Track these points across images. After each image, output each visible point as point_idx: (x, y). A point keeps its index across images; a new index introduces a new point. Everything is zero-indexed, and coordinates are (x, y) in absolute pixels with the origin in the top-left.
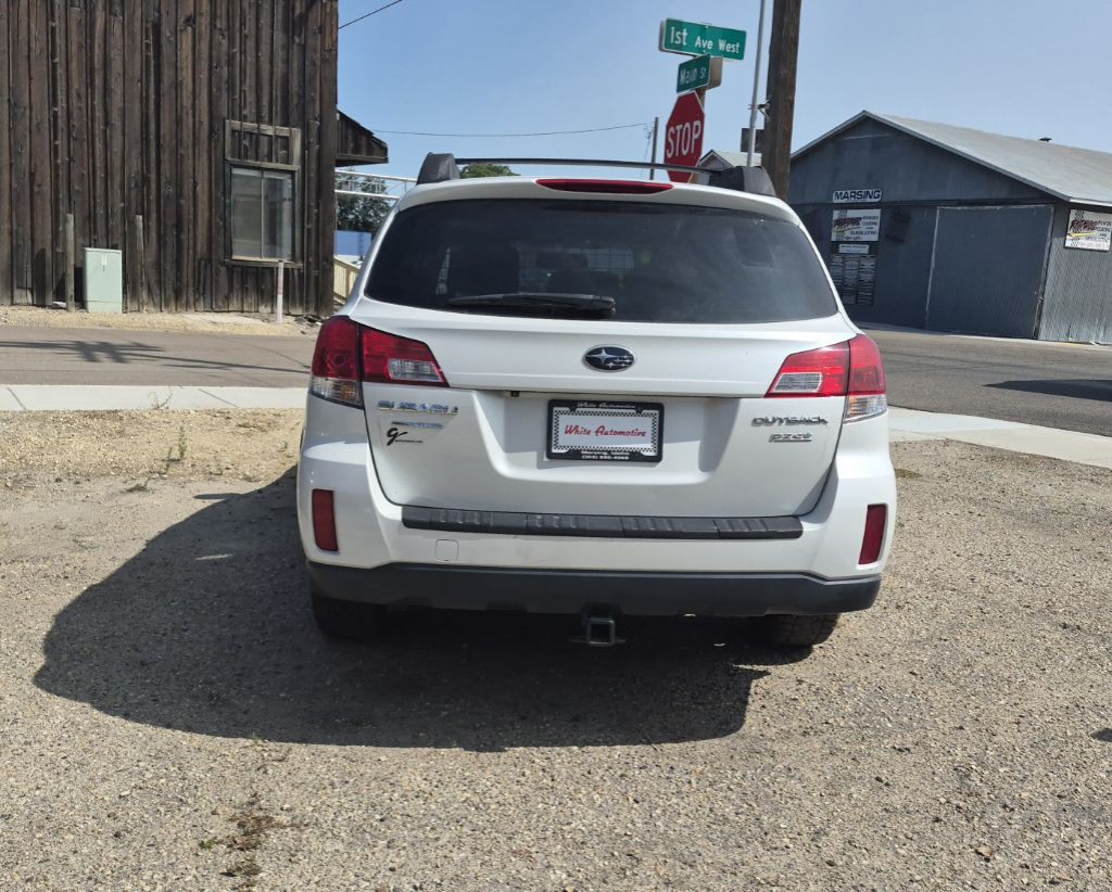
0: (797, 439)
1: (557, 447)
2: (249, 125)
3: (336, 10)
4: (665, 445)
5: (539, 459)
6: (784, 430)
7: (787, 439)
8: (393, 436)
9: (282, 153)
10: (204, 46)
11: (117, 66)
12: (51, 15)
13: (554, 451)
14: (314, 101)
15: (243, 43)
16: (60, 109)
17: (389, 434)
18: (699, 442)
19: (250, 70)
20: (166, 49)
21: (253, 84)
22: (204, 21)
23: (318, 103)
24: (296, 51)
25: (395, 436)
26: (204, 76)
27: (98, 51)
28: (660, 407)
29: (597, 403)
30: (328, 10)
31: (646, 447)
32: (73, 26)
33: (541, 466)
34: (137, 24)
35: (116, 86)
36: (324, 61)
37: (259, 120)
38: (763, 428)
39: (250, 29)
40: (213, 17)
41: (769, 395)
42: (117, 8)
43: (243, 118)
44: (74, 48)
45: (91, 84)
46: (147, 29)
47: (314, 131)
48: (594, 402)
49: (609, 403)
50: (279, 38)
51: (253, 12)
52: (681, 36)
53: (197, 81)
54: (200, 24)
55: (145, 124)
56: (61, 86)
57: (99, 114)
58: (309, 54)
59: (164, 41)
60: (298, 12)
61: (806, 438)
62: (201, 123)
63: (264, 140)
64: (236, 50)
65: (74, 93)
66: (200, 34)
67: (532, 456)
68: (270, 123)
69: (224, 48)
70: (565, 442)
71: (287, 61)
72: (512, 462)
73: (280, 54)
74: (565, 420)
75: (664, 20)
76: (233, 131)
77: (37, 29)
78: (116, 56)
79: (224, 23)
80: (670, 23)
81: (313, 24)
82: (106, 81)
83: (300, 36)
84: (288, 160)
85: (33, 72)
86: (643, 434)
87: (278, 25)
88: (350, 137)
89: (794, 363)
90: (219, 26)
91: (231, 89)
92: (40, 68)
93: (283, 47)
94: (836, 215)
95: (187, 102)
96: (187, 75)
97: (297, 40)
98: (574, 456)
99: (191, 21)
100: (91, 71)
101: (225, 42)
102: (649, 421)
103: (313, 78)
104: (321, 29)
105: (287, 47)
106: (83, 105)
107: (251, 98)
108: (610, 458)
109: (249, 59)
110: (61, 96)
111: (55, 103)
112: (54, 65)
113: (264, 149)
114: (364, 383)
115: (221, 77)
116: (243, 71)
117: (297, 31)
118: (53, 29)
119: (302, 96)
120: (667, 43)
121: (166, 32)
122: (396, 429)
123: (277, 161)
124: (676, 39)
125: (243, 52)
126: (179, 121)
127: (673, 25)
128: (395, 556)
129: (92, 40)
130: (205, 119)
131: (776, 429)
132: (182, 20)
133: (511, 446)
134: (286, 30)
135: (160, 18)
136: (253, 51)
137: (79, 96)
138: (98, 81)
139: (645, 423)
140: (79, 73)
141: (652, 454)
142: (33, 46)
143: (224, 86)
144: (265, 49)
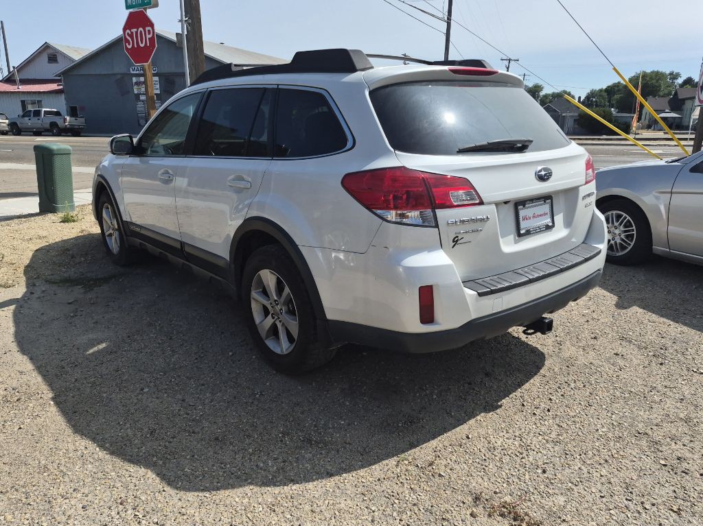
0: (590, 204)
1: (521, 230)
4: (554, 218)
5: (515, 238)
6: (588, 200)
7: (588, 205)
8: (455, 241)
13: (520, 232)
17: (453, 241)
18: (562, 214)
25: (457, 241)
28: (551, 198)
29: (532, 201)
31: (549, 221)
33: (516, 242)
38: (584, 201)
41: (586, 182)
61: (592, 203)
67: (512, 237)
70: (524, 225)
72: (505, 244)
74: (522, 213)
86: (546, 214)
94: (134, 80)
98: (528, 233)
102: (548, 206)
108: (539, 230)
114: (437, 210)
122: (457, 237)
128: (473, 316)
139: (546, 208)
141: (551, 224)
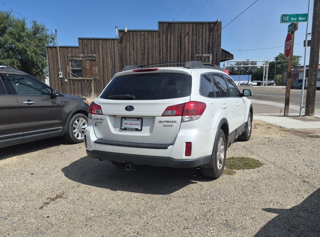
0: (169, 126)
1: (122, 127)
2: (200, 55)
3: (221, 25)
4: (143, 127)
5: (119, 130)
6: (166, 124)
7: (167, 126)
9: (207, 60)
10: (191, 39)
11: (172, 47)
12: (160, 38)
13: (122, 128)
14: (215, 47)
15: (199, 37)
16: (161, 57)
18: (150, 127)
19: (201, 43)
20: (183, 41)
21: (201, 46)
22: (191, 33)
23: (216, 47)
24: (211, 36)
25: (96, 125)
26: (190, 45)
27: (169, 43)
28: (142, 119)
29: (130, 118)
30: (219, 25)
31: (139, 127)
32: (164, 39)
34: (177, 36)
35: (172, 50)
36: (218, 37)
37: (202, 53)
38: (161, 123)
39: (201, 33)
40: (193, 32)
41: (162, 116)
42: (173, 34)
43: (199, 53)
44: (164, 43)
45: (167, 51)
46: (179, 37)
47: (215, 54)
48: (129, 118)
49: (132, 118)
50: (207, 34)
51: (202, 29)
52: (287, 18)
53: (189, 47)
54: (190, 34)
55: (178, 58)
56: (161, 52)
57: (169, 57)
58: (214, 36)
59: (182, 39)
60: (212, 27)
61: (172, 126)
62: (190, 56)
63: (203, 58)
64: (198, 38)
65: (164, 53)
66: (190, 36)
68: (205, 54)
69: (195, 39)
70: (124, 126)
71: (209, 39)
72: (115, 130)
73: (207, 37)
74: (124, 121)
75: (282, 15)
76: (197, 57)
77: (157, 41)
78: (172, 44)
79: (195, 33)
80: (283, 15)
81: (215, 29)
82: (170, 50)
83: (212, 33)
84: (209, 62)
85: (156, 50)
87: (207, 31)
88: (224, 54)
89: (169, 108)
90: (194, 34)
91: (196, 48)
92: (158, 49)
93: (208, 36)
95: (187, 52)
96: (187, 46)
97: (212, 34)
98: (125, 129)
99: (188, 34)
100: (167, 48)
101: (195, 37)
102: (140, 122)
103: (215, 42)
104: (217, 30)
105: (209, 36)
106: (166, 56)
107: (201, 49)
108: (132, 130)
109: (200, 40)
110: (161, 54)
111: (160, 56)
112: (160, 48)
113: (203, 60)
114: (92, 114)
115: (194, 45)
116: (199, 43)
117: (212, 32)
118: (160, 40)
119: (213, 46)
120: (283, 21)
121: (183, 37)
122: (96, 123)
123: (206, 62)
124: (285, 19)
125: (199, 39)
126: (185, 56)
127: (284, 16)
128: (94, 149)
129: (168, 41)
130: (190, 55)
131: (164, 124)
132: (186, 33)
133: (115, 127)
134: (209, 32)
135: (181, 35)
136: (202, 38)
137: (165, 54)
138: (169, 50)
139: (139, 122)
140: (165, 49)
141: (140, 129)
142: (156, 44)
143: (195, 47)
144: (204, 37)
